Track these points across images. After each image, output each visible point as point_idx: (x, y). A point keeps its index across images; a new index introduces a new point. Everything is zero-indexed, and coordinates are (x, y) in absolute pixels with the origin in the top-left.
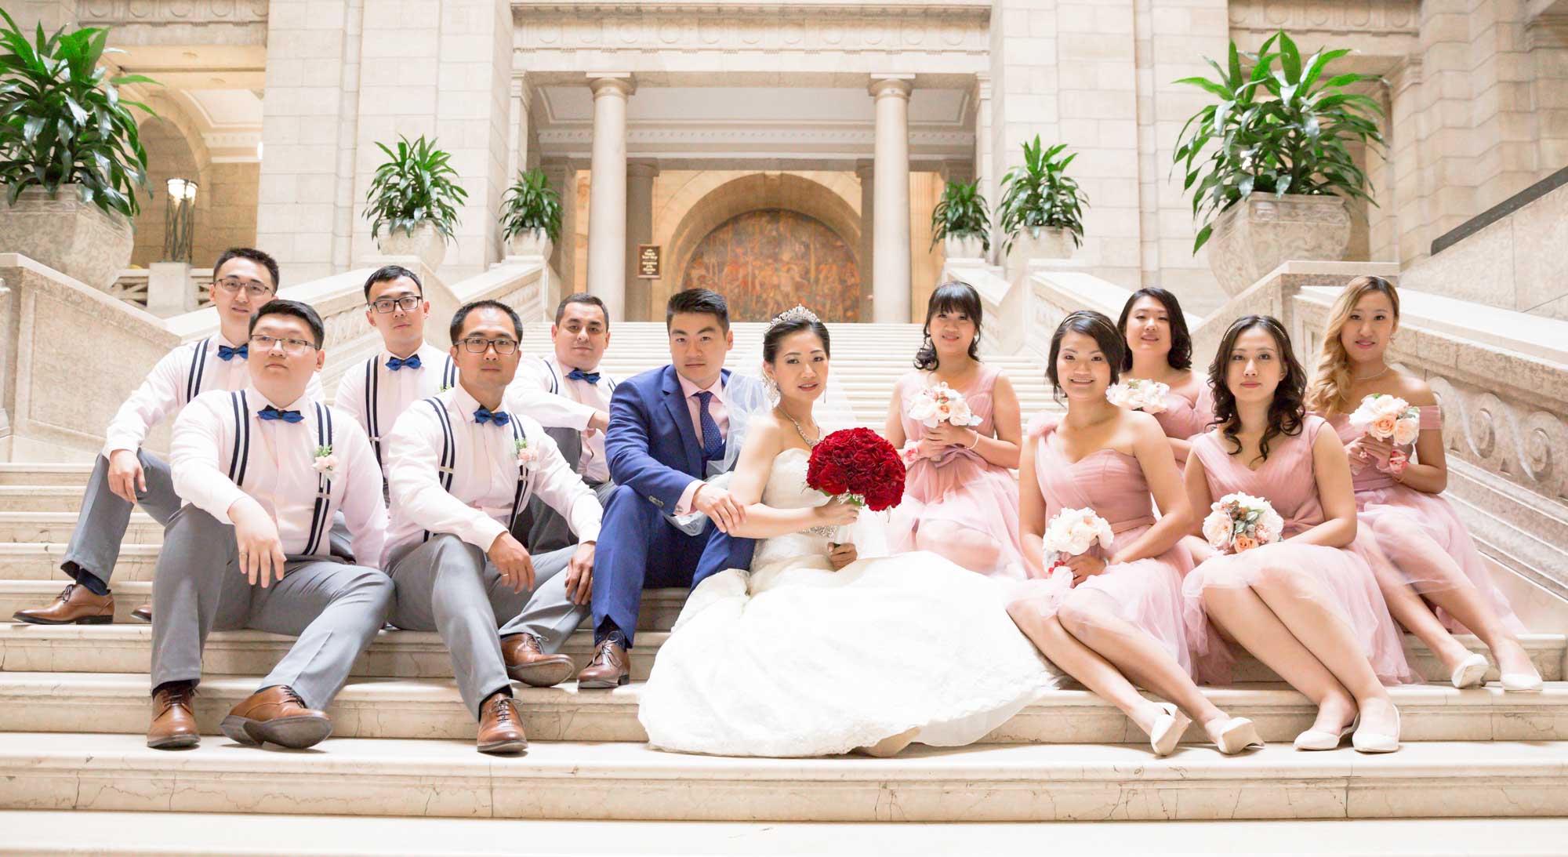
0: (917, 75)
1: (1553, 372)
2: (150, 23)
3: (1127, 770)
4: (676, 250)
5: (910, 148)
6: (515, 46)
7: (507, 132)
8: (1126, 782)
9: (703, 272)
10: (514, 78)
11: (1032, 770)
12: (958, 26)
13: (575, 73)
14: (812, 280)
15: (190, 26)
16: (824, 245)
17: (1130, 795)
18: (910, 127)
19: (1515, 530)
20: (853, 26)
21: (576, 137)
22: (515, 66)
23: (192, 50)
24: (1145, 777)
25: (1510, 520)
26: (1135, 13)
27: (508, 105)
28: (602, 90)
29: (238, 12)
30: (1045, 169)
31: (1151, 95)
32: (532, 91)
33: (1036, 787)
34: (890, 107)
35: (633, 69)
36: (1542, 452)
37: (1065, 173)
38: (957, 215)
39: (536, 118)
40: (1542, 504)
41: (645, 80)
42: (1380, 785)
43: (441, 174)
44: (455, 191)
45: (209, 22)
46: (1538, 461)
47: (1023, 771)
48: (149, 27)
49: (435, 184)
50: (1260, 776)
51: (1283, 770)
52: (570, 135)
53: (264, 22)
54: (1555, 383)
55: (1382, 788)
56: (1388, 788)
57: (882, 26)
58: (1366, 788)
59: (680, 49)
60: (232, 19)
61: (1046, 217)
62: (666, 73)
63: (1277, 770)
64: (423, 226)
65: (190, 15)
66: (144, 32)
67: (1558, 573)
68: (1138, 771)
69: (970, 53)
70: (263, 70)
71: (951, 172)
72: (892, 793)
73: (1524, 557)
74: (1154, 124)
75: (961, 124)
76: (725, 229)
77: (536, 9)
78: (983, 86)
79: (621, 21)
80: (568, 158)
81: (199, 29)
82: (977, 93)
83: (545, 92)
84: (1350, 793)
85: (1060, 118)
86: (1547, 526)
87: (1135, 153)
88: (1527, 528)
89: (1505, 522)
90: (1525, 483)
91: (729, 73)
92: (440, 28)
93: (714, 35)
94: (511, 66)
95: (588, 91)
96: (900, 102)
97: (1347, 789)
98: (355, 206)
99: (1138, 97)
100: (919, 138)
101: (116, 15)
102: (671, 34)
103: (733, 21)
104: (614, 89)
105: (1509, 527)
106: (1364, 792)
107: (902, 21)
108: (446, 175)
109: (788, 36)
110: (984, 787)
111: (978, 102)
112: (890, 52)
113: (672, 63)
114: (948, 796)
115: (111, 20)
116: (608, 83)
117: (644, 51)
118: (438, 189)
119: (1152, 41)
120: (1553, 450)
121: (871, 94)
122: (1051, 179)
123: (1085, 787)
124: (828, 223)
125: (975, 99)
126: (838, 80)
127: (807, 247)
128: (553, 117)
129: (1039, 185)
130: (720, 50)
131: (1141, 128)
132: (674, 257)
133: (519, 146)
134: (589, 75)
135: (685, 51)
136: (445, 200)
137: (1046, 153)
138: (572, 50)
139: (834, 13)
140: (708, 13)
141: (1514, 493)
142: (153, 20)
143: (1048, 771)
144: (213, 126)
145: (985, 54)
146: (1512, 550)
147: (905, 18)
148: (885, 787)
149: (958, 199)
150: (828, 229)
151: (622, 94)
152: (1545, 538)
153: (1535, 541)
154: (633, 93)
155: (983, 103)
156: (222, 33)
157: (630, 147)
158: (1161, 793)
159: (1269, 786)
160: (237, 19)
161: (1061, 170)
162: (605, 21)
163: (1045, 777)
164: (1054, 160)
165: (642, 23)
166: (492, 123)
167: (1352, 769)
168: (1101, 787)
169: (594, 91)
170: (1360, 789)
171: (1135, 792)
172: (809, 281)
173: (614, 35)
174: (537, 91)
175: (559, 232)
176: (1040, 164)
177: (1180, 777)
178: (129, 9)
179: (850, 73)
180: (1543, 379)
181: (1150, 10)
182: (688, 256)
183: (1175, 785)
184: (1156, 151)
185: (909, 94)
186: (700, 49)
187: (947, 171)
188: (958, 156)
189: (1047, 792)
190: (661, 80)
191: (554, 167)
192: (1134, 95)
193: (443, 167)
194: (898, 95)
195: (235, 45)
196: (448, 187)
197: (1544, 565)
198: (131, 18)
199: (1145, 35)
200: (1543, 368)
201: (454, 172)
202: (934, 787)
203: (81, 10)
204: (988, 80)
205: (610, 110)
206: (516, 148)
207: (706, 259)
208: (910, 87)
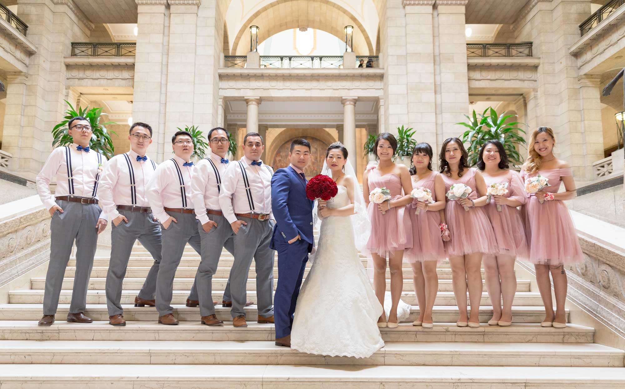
0: (358, 97)
1: (586, 241)
2: (92, 79)
3: (455, 379)
4: (271, 150)
5: (356, 120)
6: (220, 87)
7: (217, 118)
8: (455, 383)
9: (280, 158)
10: (219, 99)
11: (426, 379)
12: (372, 80)
13: (241, 97)
14: (318, 161)
15: (106, 80)
16: (322, 149)
17: (457, 387)
18: (356, 113)
19: (576, 290)
20: (336, 80)
21: (240, 117)
22: (220, 94)
23: (106, 88)
24: (461, 381)
25: (574, 287)
26: (435, 75)
27: (218, 108)
28: (250, 103)
29: (123, 75)
30: (405, 136)
31: (440, 103)
32: (225, 102)
33: (428, 384)
34: (349, 109)
35: (260, 96)
36: (584, 266)
37: (412, 137)
38: (373, 146)
39: (226, 111)
40: (585, 283)
41: (264, 99)
42: (536, 385)
43: (199, 138)
44: (204, 144)
45: (113, 79)
46: (582, 269)
47: (424, 379)
48: (91, 80)
49: (198, 142)
50: (497, 381)
51: (505, 380)
52: (238, 116)
53: (133, 79)
54: (587, 245)
55: (536, 386)
56: (539, 386)
57: (346, 80)
58: (531, 386)
59: (277, 89)
60: (121, 78)
61: (406, 153)
62: (272, 97)
63: (502, 380)
64: (194, 157)
65: (106, 76)
66: (89, 82)
67: (591, 307)
68: (459, 379)
69: (377, 89)
70: (132, 94)
71: (369, 128)
72: (384, 385)
73: (579, 300)
74: (441, 113)
75: (373, 112)
76: (288, 143)
77: (227, 75)
78: (381, 101)
79: (256, 79)
80: (237, 124)
81: (109, 81)
82: (379, 103)
83: (229, 103)
84: (526, 387)
85: (408, 112)
86: (587, 291)
87: (435, 124)
88: (580, 290)
89: (572, 287)
90: (578, 275)
91: (294, 97)
92: (194, 82)
93: (288, 84)
94: (218, 95)
95: (245, 103)
96: (352, 106)
97: (525, 386)
98: (165, 143)
99: (436, 104)
100: (358, 117)
101: (80, 76)
102: (274, 84)
103: (295, 79)
104: (254, 103)
105: (574, 289)
106: (531, 387)
107: (353, 78)
108: (201, 139)
109: (314, 84)
110: (412, 384)
111: (379, 106)
112: (349, 89)
113: (274, 94)
114: (401, 386)
115: (78, 77)
116: (252, 100)
117: (264, 89)
118: (199, 144)
119: (441, 85)
120: (587, 266)
121: (342, 104)
122: (407, 140)
123: (443, 384)
124: (324, 141)
125: (378, 105)
126: (331, 99)
127: (317, 149)
128: (232, 110)
129: (403, 142)
130: (290, 89)
131: (437, 115)
132: (270, 154)
133: (221, 122)
134: (245, 98)
135: (278, 89)
136: (201, 147)
137: (406, 131)
138: (239, 89)
139: (329, 76)
140: (286, 76)
141: (575, 278)
142: (93, 78)
143: (431, 379)
144: (111, 112)
145: (382, 90)
146: (575, 297)
147: (354, 78)
148: (381, 383)
149: (373, 140)
150: (324, 143)
151: (256, 104)
152: (586, 295)
153: (583, 295)
154: (260, 104)
155: (381, 106)
156: (117, 82)
157: (259, 120)
158: (466, 386)
159: (500, 385)
160: (123, 78)
161: (411, 136)
162: (251, 79)
163: (430, 381)
164: (408, 133)
165: (264, 80)
166: (212, 115)
167: (526, 380)
168: (448, 384)
169: (247, 103)
170: (529, 386)
171: (458, 386)
172: (317, 161)
173: (254, 84)
174: (227, 102)
175: (236, 152)
176: (404, 134)
177: (472, 382)
178: (84, 74)
179: (335, 97)
180: (583, 243)
181: (440, 74)
182: (275, 153)
183: (470, 384)
184: (442, 123)
185: (355, 103)
186: (283, 89)
187: (368, 128)
188: (371, 123)
189: (431, 385)
190: (270, 99)
191: (232, 127)
192: (434, 103)
193: (200, 136)
194: (351, 104)
195: (122, 86)
196: (202, 143)
197: (586, 303)
198: (85, 77)
199: (438, 83)
200: (583, 240)
201: (204, 138)
202: (396, 384)
203: (68, 74)
204: (383, 99)
205: (253, 110)
206: (220, 122)
207: (281, 154)
208: (356, 101)
